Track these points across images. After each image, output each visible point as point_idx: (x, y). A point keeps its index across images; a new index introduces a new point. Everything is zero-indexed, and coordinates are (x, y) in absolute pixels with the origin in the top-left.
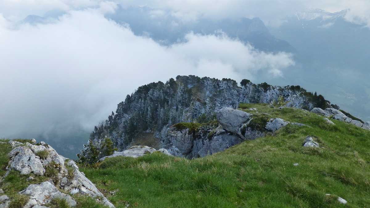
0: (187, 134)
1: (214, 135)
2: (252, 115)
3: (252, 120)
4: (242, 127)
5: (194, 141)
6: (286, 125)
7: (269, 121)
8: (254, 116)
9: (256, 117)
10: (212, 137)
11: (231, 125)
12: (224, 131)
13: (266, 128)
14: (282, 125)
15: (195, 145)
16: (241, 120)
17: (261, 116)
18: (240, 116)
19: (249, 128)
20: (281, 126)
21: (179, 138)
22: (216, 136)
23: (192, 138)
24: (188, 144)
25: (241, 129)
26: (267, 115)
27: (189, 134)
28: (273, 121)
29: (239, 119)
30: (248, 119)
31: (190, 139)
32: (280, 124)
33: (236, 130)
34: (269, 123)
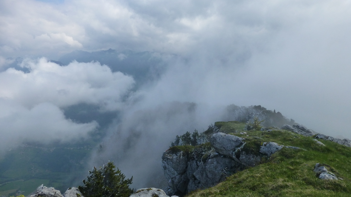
0: (182, 156)
1: (208, 158)
2: (245, 139)
3: (246, 145)
4: (236, 151)
5: (188, 162)
6: (281, 149)
7: (262, 145)
8: (247, 140)
9: (249, 141)
10: (207, 160)
11: (225, 149)
12: (217, 154)
13: (260, 151)
14: (277, 148)
15: (189, 166)
16: (234, 144)
17: (254, 140)
18: (233, 141)
19: (244, 152)
20: (276, 150)
21: (175, 160)
22: (210, 159)
23: (186, 159)
24: (183, 165)
25: (235, 153)
26: (259, 139)
27: (183, 156)
28: (267, 145)
29: (232, 144)
30: (241, 144)
31: (184, 161)
32: (275, 148)
33: (229, 154)
34: (263, 147)
